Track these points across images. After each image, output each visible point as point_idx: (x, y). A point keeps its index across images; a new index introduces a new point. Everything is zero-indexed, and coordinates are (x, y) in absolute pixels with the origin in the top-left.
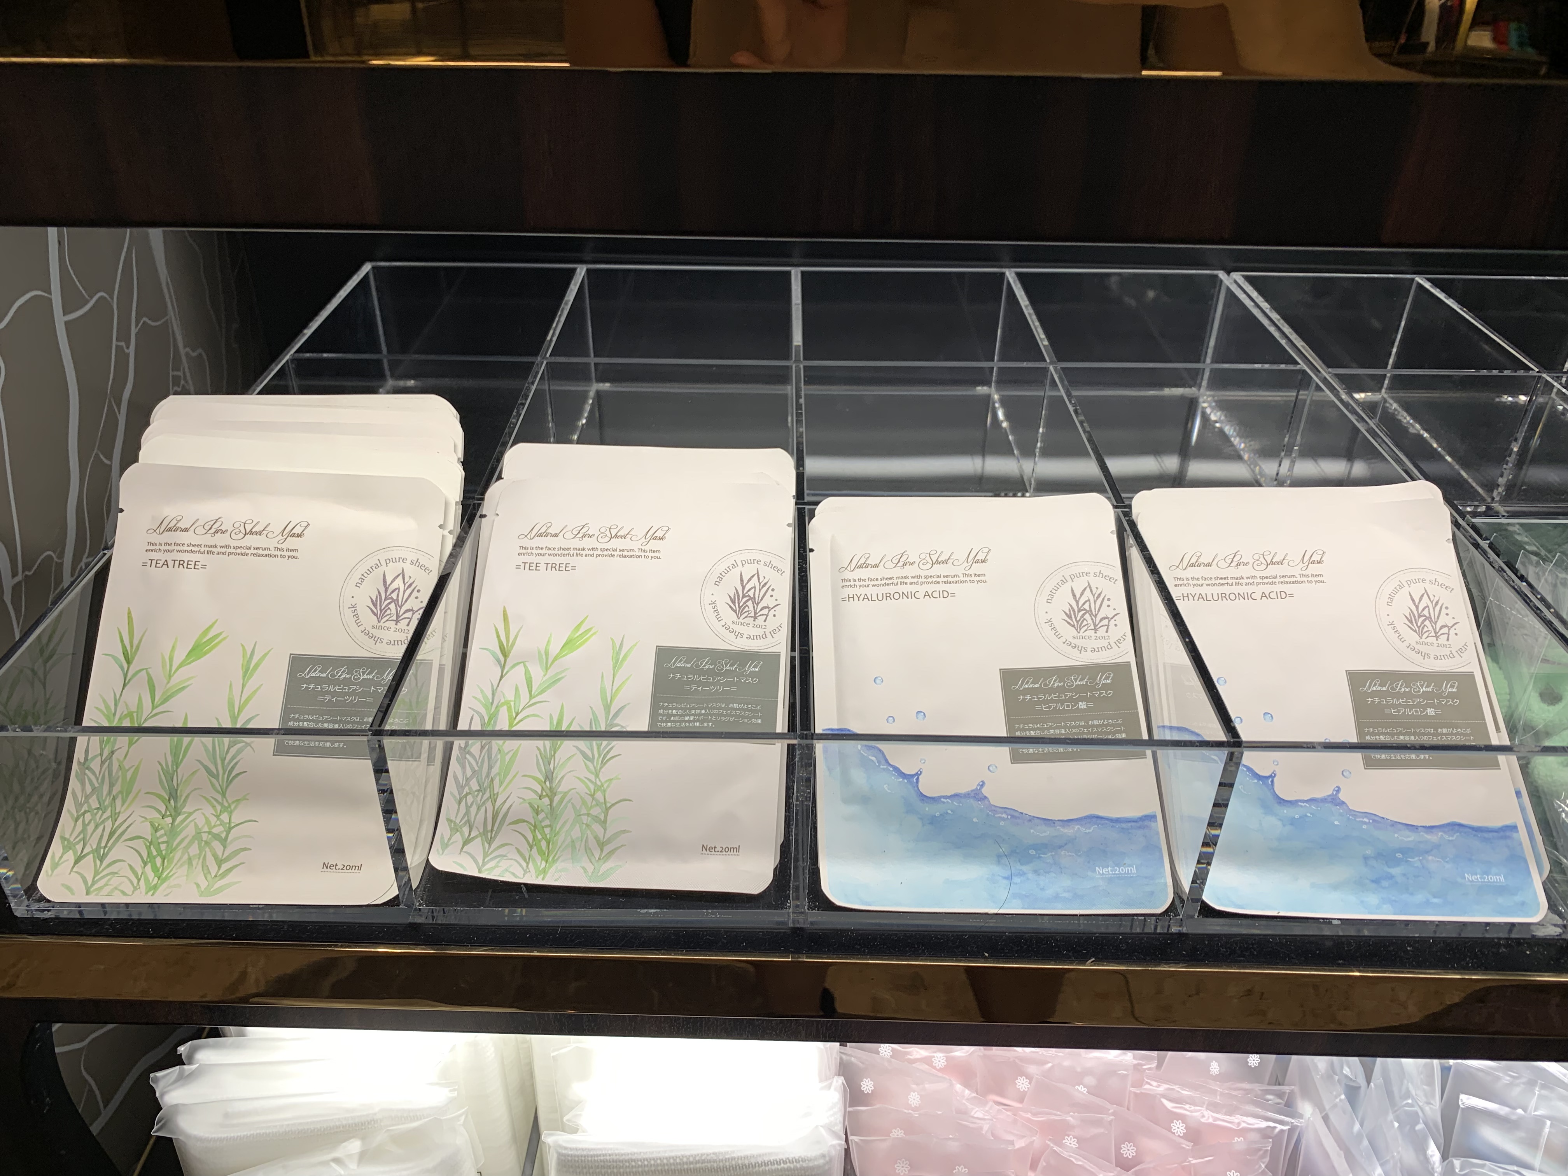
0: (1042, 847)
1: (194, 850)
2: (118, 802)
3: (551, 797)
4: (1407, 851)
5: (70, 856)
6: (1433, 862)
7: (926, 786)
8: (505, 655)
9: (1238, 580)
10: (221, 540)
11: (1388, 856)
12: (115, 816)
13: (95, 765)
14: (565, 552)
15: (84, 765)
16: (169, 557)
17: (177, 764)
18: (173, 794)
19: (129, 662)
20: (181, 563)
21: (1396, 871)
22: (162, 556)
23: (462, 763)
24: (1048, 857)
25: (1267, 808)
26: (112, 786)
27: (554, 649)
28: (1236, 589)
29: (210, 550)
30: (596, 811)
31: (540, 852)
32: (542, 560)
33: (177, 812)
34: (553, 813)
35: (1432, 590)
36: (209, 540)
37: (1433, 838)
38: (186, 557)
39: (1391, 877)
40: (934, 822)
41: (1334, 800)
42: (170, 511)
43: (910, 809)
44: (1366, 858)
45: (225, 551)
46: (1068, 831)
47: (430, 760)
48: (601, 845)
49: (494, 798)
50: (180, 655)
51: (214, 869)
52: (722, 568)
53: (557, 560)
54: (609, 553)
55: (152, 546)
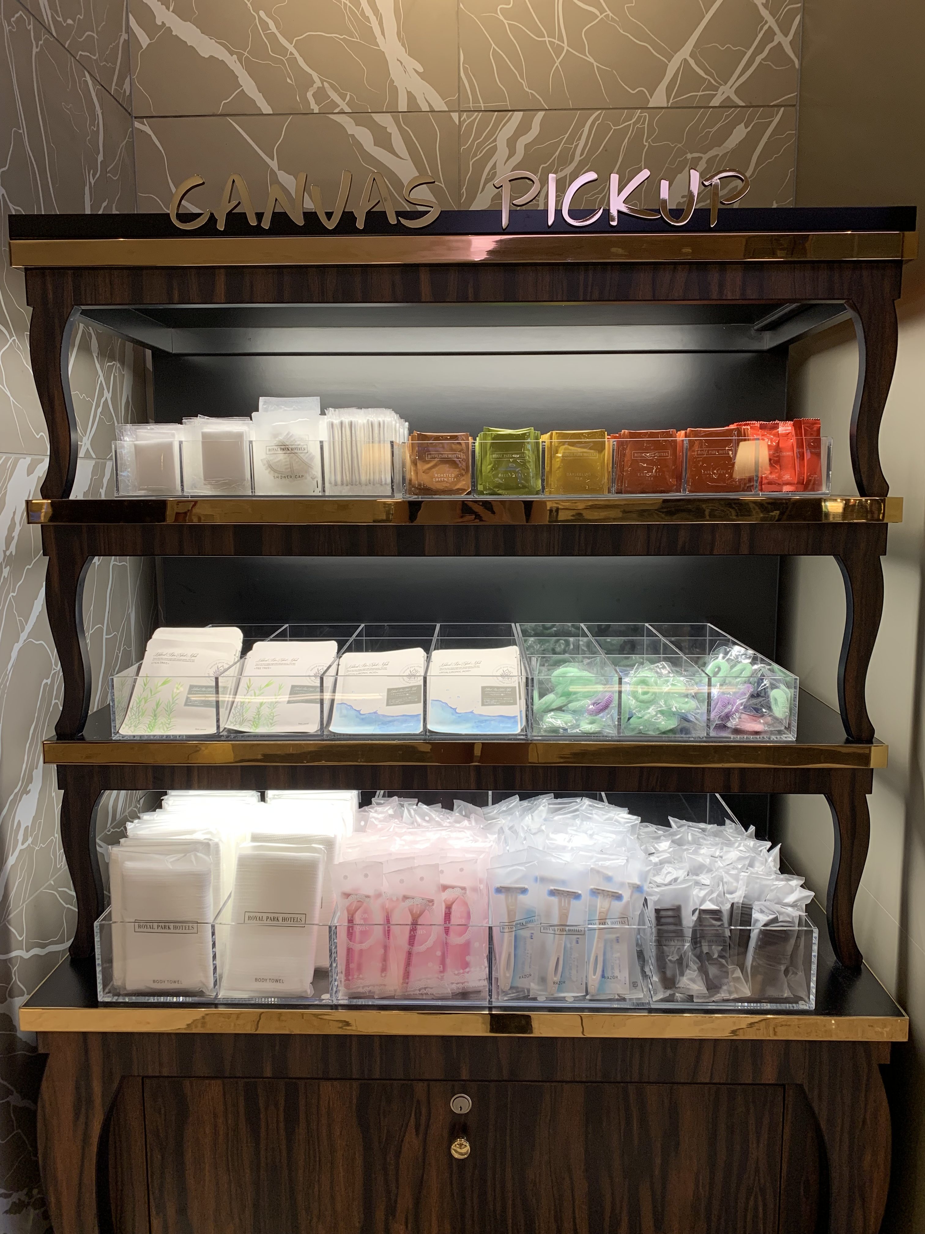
0: (390, 722)
1: (161, 725)
2: (140, 718)
3: (259, 715)
4: (486, 720)
5: (127, 727)
6: (492, 722)
7: (361, 712)
8: (249, 687)
9: (457, 668)
10: (173, 657)
11: (482, 722)
12: (139, 720)
13: (135, 709)
14: (269, 664)
15: (132, 709)
16: (159, 661)
17: (157, 708)
18: (155, 715)
19: (145, 686)
20: (162, 663)
21: (482, 725)
22: (157, 661)
23: (235, 710)
24: (391, 724)
25: (453, 714)
26: (139, 713)
27: (263, 686)
28: (456, 670)
29: (170, 660)
30: (271, 717)
31: (255, 726)
32: (262, 667)
33: (156, 719)
34: (259, 718)
35: (509, 669)
36: (170, 657)
37: (494, 718)
38: (164, 661)
39: (481, 726)
40: (363, 719)
41: (472, 712)
42: (160, 651)
43: (357, 717)
44: (475, 722)
45: (175, 660)
46: (397, 718)
47: (226, 709)
48: (271, 724)
49: (243, 716)
50: (159, 684)
51: (166, 729)
52: (312, 667)
53: (266, 667)
54: (282, 664)
55: (154, 659)
